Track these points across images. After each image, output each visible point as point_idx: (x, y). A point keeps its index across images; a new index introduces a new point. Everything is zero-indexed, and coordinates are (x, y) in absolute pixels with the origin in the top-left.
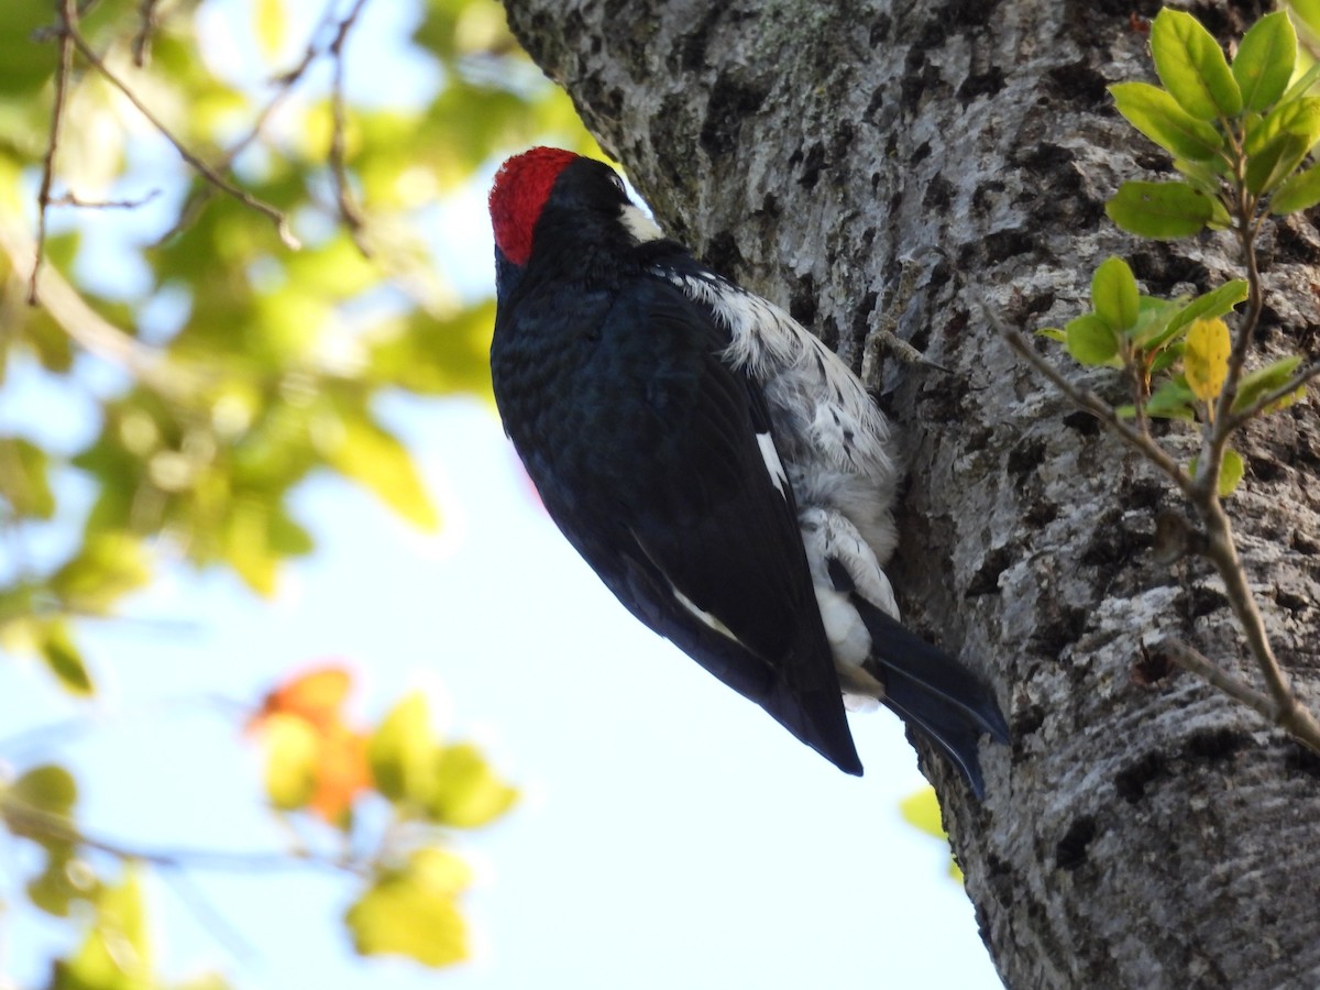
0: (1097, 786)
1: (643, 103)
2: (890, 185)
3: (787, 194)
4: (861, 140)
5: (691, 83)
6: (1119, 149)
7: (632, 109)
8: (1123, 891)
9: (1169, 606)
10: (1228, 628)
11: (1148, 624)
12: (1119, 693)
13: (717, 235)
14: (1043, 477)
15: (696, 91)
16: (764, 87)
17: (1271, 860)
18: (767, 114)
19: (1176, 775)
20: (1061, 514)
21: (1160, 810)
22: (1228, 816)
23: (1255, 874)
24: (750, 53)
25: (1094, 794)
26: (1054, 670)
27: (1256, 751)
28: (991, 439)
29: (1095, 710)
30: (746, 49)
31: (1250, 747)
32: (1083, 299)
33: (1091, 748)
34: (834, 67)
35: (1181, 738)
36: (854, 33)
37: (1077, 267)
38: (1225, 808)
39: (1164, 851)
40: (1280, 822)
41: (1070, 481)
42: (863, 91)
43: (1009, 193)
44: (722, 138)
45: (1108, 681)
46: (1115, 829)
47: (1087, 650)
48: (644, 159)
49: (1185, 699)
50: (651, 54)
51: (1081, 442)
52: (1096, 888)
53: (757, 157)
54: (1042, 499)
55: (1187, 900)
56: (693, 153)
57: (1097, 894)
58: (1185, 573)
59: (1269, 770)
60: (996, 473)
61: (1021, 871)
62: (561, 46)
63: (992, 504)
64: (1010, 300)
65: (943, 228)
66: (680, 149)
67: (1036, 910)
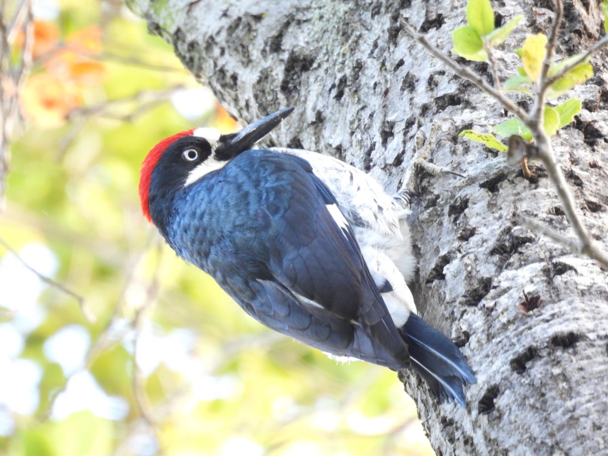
0: (500, 368)
1: (248, 77)
2: (383, 87)
3: (328, 109)
4: (367, 68)
5: (274, 60)
6: (510, 51)
7: (243, 82)
8: (515, 422)
9: (539, 272)
10: (572, 282)
11: (527, 282)
12: (511, 319)
13: (291, 141)
14: (468, 215)
15: (277, 64)
16: (314, 55)
17: (598, 397)
18: (316, 69)
19: (544, 357)
20: (478, 232)
21: (535, 376)
22: (574, 376)
23: (590, 405)
24: (306, 40)
25: (498, 372)
26: (475, 311)
27: (589, 342)
28: (438, 201)
29: (498, 330)
30: (304, 38)
31: (586, 340)
32: (490, 125)
33: (496, 349)
34: (352, 34)
35: (546, 338)
36: (363, 17)
37: (486, 110)
38: (572, 372)
39: (538, 397)
40: (603, 378)
41: (483, 216)
42: (368, 44)
43: (448, 76)
44: (292, 88)
45: (505, 314)
46: (510, 389)
47: (493, 298)
48: (251, 110)
49: (549, 318)
50: (252, 50)
51: (489, 196)
52: (500, 422)
53: (311, 93)
54: (467, 226)
55: (551, 422)
56: (277, 98)
57: (501, 425)
58: (548, 256)
59: (597, 352)
60: (442, 218)
61: (459, 422)
62: (204, 58)
63: (440, 234)
64: (449, 129)
65: (411, 99)
66: (270, 98)
67: (468, 441)
